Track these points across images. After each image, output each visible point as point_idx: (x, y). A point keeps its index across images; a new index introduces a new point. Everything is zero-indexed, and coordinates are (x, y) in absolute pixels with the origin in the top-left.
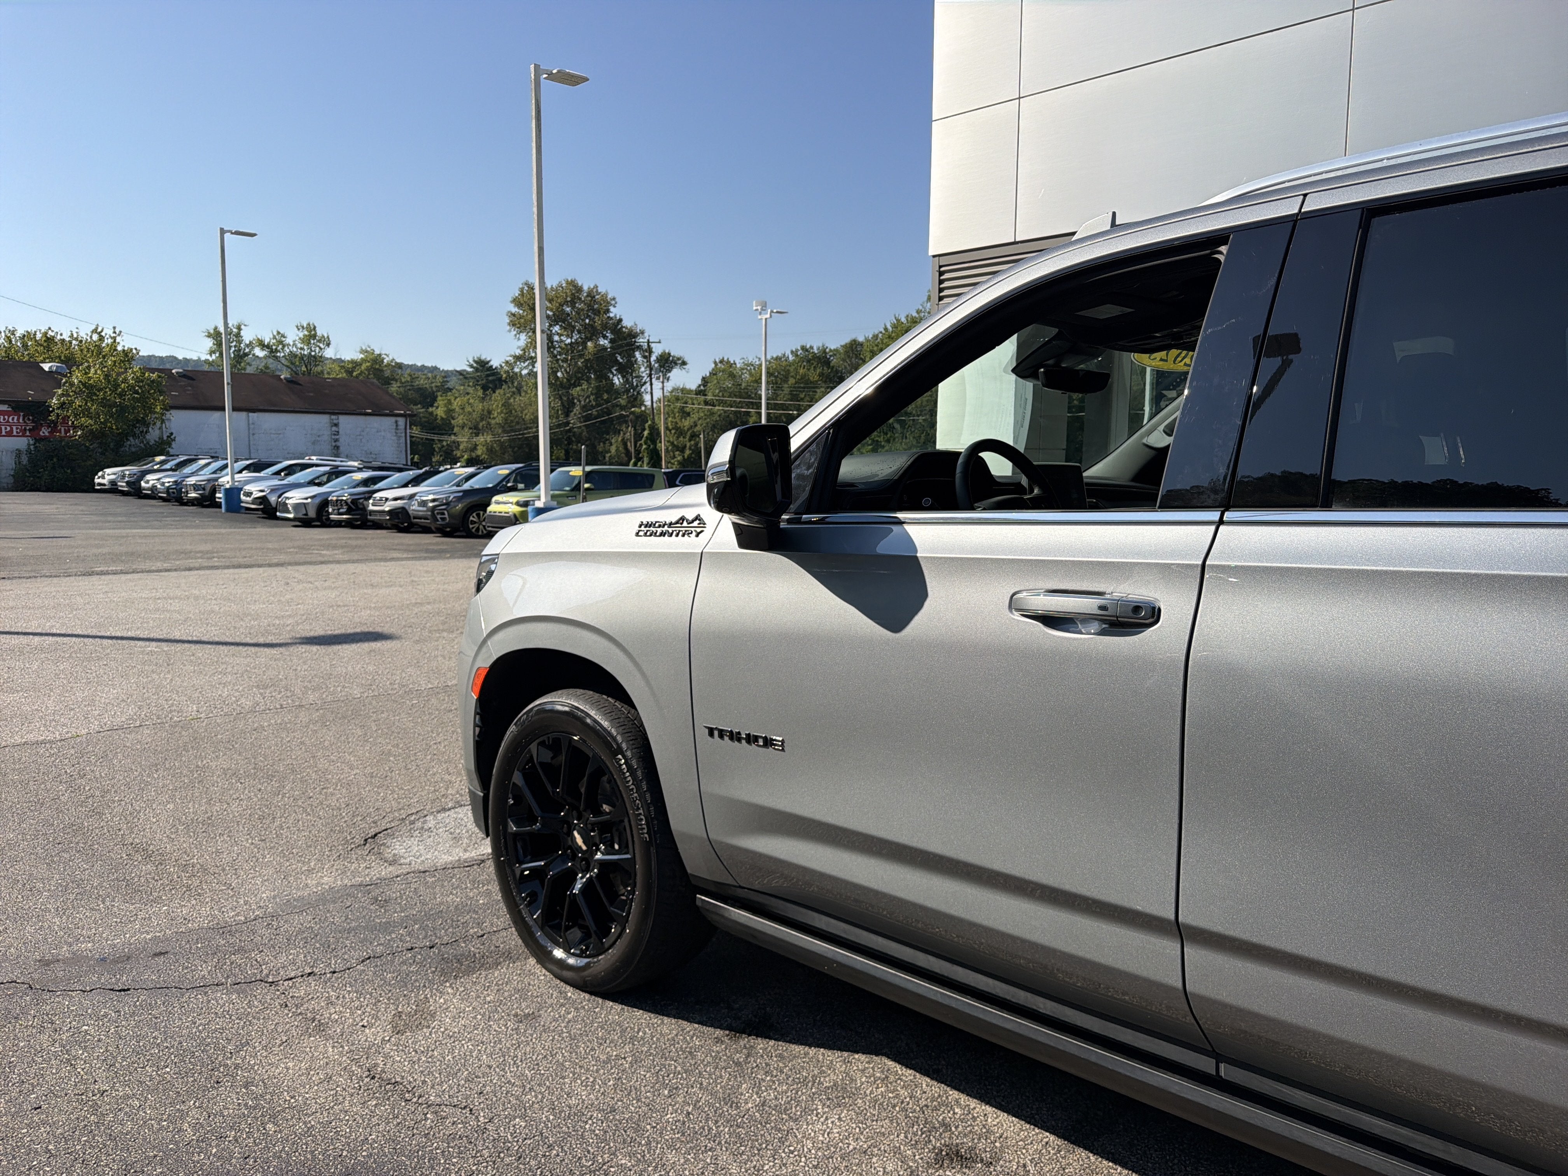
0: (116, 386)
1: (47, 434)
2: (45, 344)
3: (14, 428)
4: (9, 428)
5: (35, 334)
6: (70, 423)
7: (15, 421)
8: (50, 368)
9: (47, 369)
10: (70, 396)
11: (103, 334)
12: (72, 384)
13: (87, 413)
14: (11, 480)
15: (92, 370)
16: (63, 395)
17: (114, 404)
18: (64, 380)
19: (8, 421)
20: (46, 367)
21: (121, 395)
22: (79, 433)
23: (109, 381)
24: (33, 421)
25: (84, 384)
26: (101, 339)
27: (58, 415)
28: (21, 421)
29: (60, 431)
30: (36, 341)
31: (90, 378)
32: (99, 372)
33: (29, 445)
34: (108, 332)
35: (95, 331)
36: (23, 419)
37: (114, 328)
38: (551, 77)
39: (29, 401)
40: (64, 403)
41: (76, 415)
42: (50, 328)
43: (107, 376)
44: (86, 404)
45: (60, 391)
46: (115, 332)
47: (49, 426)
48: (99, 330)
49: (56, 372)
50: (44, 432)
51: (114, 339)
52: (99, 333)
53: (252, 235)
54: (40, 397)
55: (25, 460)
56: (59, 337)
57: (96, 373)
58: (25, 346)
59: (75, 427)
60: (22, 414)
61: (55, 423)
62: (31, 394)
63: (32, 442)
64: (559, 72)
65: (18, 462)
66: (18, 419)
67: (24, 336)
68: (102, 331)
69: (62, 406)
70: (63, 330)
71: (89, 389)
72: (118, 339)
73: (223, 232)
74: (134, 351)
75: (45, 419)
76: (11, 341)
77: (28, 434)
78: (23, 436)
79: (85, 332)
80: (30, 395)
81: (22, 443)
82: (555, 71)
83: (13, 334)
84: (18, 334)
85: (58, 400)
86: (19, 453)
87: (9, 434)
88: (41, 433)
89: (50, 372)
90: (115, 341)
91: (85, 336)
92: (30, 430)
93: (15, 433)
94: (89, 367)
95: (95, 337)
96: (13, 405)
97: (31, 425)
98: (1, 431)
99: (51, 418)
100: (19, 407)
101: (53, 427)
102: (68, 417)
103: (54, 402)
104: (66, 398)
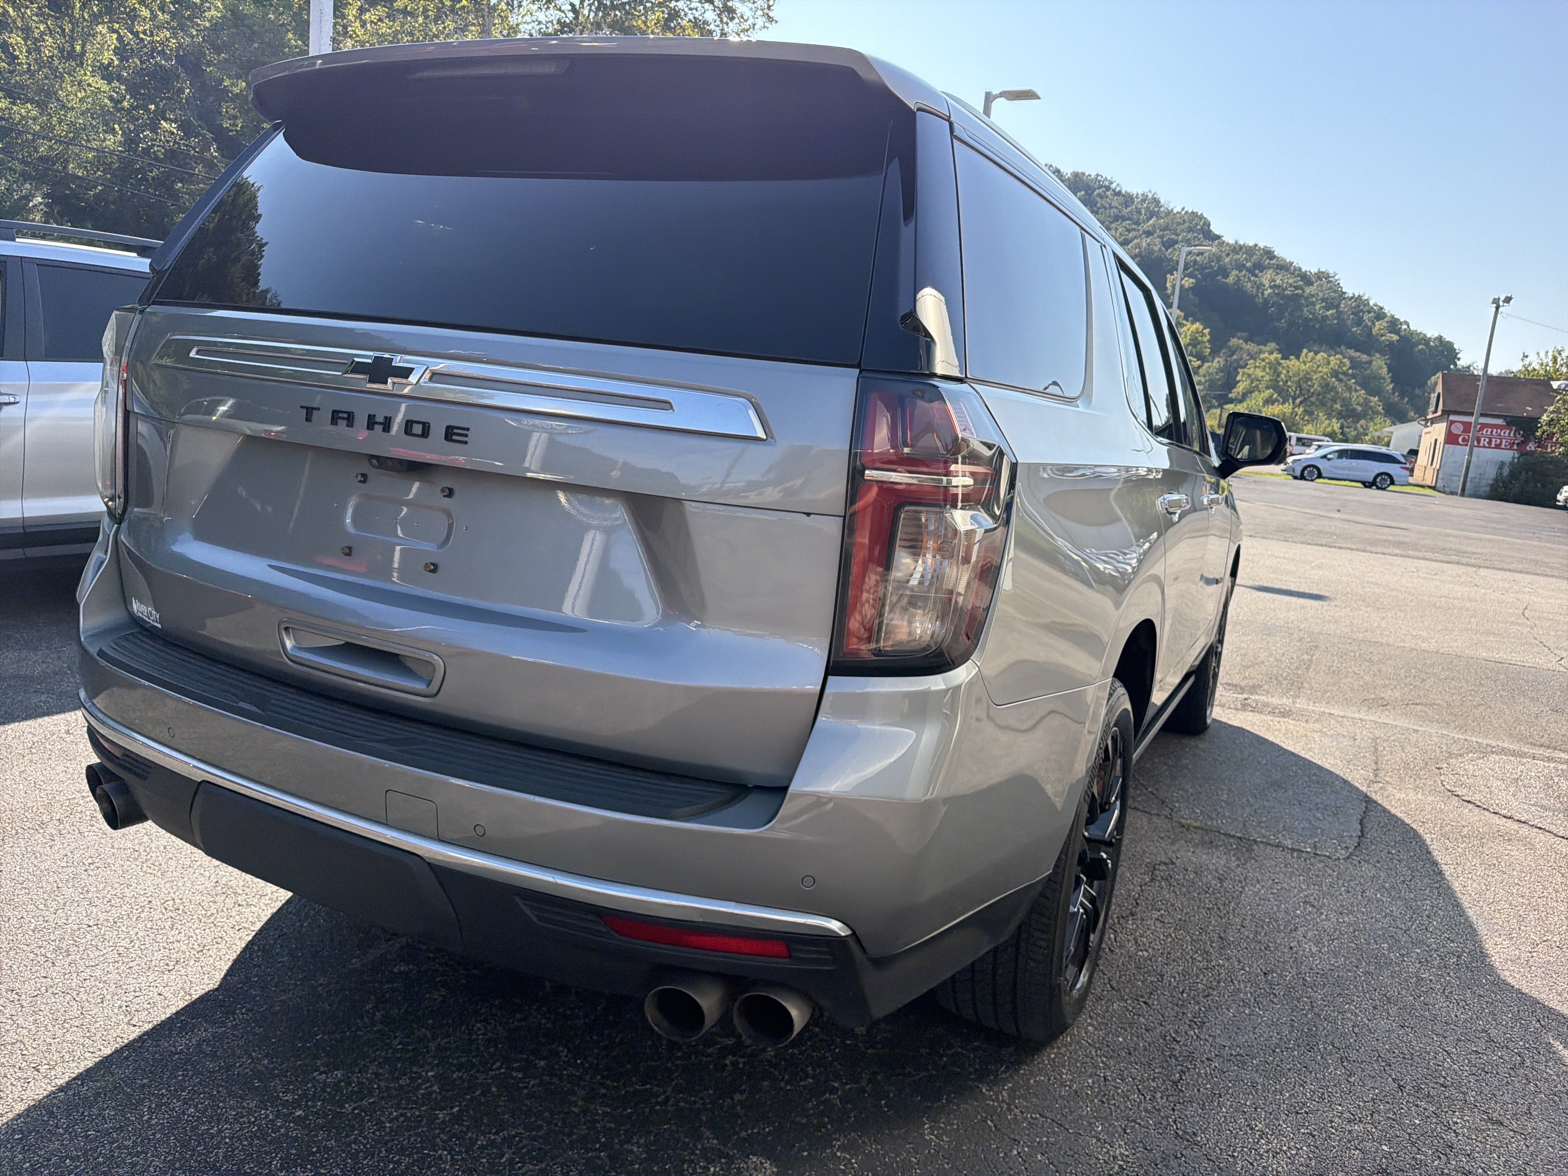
1: (1533, 449)
3: (1504, 441)
4: (1498, 441)
6: (1555, 440)
7: (1507, 434)
8: (1559, 386)
9: (1555, 387)
14: (1488, 489)
16: (1553, 412)
18: (1558, 397)
19: (1500, 435)
20: (1557, 385)
22: (1561, 450)
24: (1523, 436)
27: (1543, 433)
28: (1512, 435)
29: (1546, 448)
33: (1513, 458)
36: (1514, 434)
39: (1524, 417)
40: (1552, 420)
45: (1551, 408)
47: (1536, 442)
50: (1531, 447)
54: (1535, 414)
55: (1506, 471)
59: (1560, 444)
60: (1514, 428)
61: (1541, 438)
63: (1517, 455)
65: (1500, 474)
66: (1509, 434)
69: (1550, 423)
75: (1534, 434)
77: (1515, 447)
78: (1511, 449)
80: (1527, 411)
81: (1507, 456)
85: (1548, 417)
86: (1502, 464)
87: (1498, 446)
88: (1527, 448)
89: (1556, 390)
92: (1518, 444)
93: (1503, 446)
96: (1508, 419)
97: (1520, 439)
98: (1490, 443)
99: (1538, 434)
100: (1514, 422)
101: (1540, 443)
102: (1553, 434)
103: (1545, 417)
104: (1555, 415)
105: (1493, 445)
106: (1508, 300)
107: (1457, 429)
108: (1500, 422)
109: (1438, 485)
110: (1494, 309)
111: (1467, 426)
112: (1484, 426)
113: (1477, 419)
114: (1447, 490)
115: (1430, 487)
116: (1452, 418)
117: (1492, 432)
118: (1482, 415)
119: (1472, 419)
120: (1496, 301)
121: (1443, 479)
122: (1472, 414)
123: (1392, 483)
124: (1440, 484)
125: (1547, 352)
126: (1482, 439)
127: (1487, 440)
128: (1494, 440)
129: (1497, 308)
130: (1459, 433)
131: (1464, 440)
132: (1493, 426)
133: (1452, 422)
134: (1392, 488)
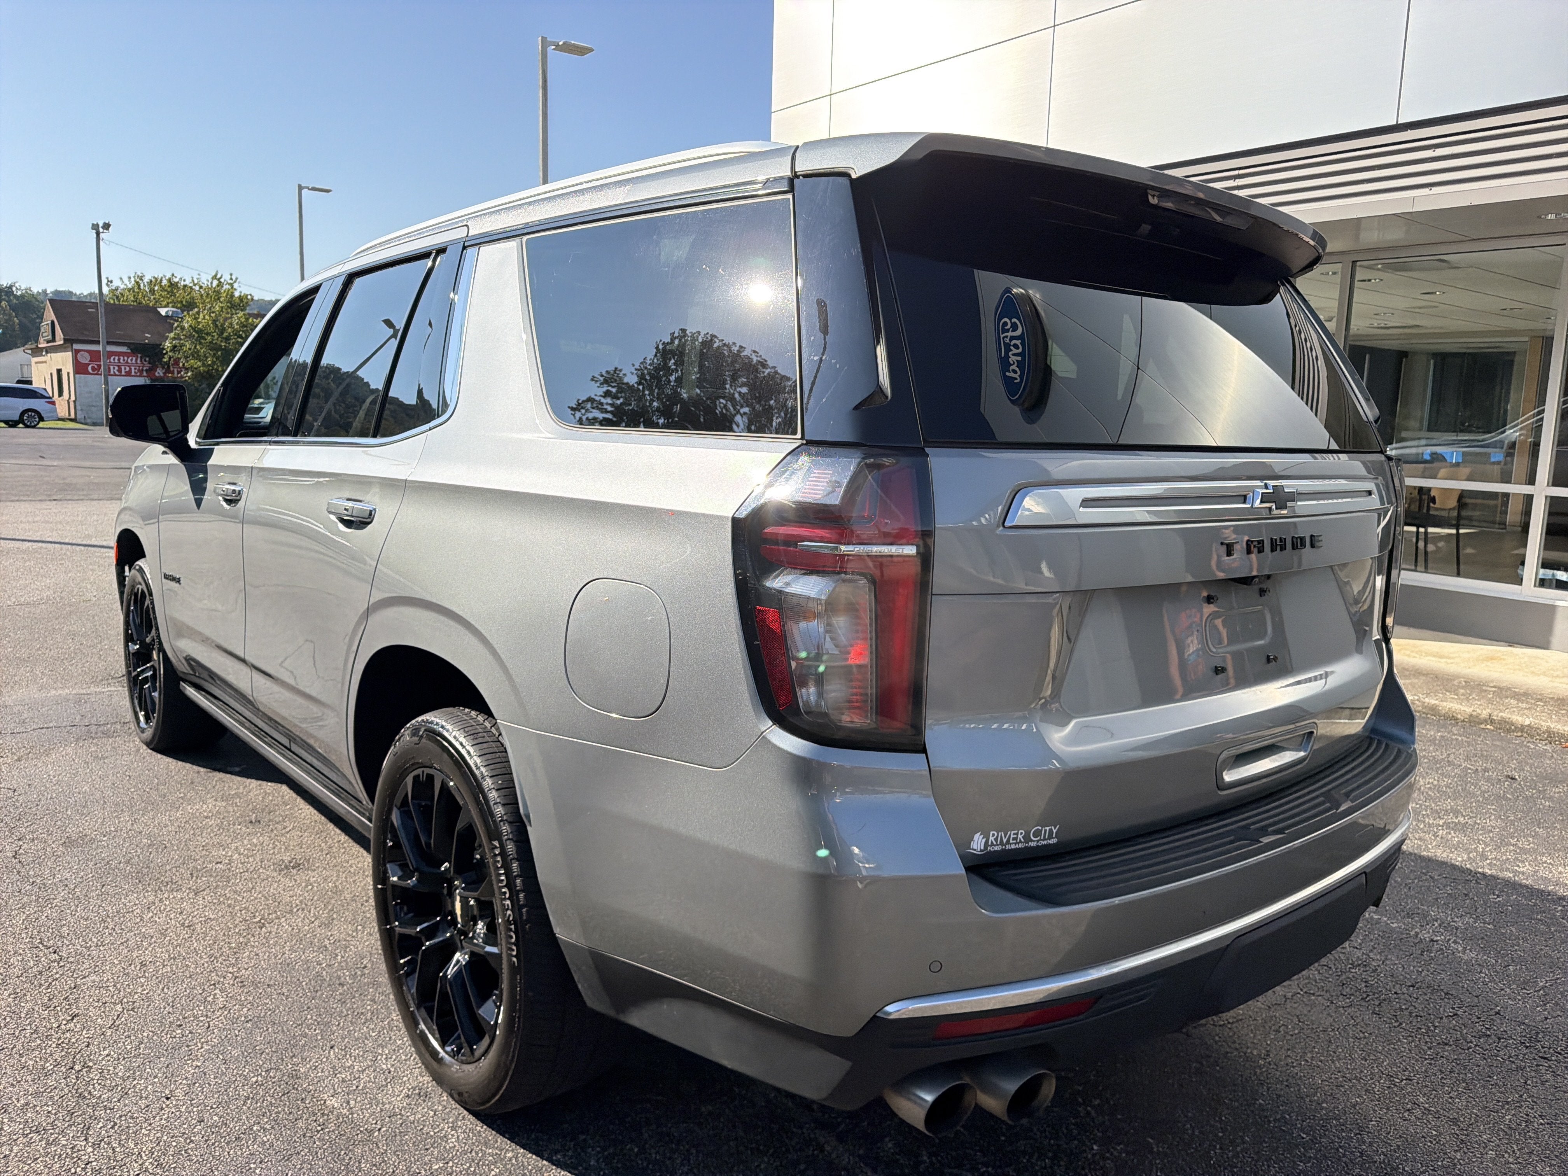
0: (223, 330)
1: (162, 375)
2: (169, 289)
3: (133, 367)
4: (128, 369)
5: (161, 280)
6: (181, 365)
7: (134, 362)
8: (167, 312)
9: (163, 314)
10: (181, 339)
11: (222, 280)
12: (183, 329)
13: (196, 355)
15: (201, 316)
16: (174, 339)
17: (219, 348)
18: (176, 325)
19: (127, 362)
20: (163, 311)
21: (227, 339)
22: (189, 374)
23: (217, 326)
24: (150, 363)
25: (194, 329)
26: (220, 284)
27: (170, 358)
28: (139, 361)
29: (173, 373)
30: (161, 286)
31: (199, 323)
32: (207, 317)
33: (145, 383)
34: (226, 278)
35: (214, 277)
36: (141, 361)
37: (231, 275)
38: (558, 47)
39: (146, 344)
40: (175, 347)
41: (186, 358)
42: (173, 275)
43: (214, 322)
44: (195, 347)
45: (172, 335)
46: (231, 279)
47: (163, 368)
48: (219, 276)
49: (171, 317)
50: (159, 372)
51: (231, 285)
52: (219, 280)
53: (328, 191)
54: (156, 341)
56: (182, 283)
57: (204, 318)
58: (152, 291)
59: (187, 369)
60: (140, 355)
61: (168, 363)
62: (148, 337)
63: (148, 380)
64: (564, 43)
66: (136, 360)
67: (151, 281)
68: (221, 277)
70: (185, 276)
71: (198, 334)
72: (236, 286)
73: (300, 188)
74: (249, 297)
75: (160, 360)
76: (139, 286)
77: (145, 374)
78: (141, 376)
79: (206, 279)
81: (139, 382)
82: (561, 43)
83: (141, 280)
84: (146, 280)
85: (171, 343)
87: (128, 374)
88: (157, 374)
89: (167, 317)
90: (232, 287)
91: (206, 282)
92: (146, 370)
93: (133, 373)
94: (198, 313)
95: (215, 283)
96: (132, 347)
97: (147, 366)
98: (120, 370)
99: (165, 360)
100: (138, 349)
101: (167, 368)
102: (180, 359)
103: (167, 344)
104: (177, 341)
105: (123, 373)
106: (107, 226)
107: (84, 358)
108: (124, 349)
109: (78, 417)
110: (95, 235)
111: (95, 356)
112: (111, 354)
113: (104, 348)
114: (89, 421)
115: (71, 420)
116: (76, 346)
117: (119, 360)
118: (109, 343)
119: (100, 348)
120: (95, 227)
121: (82, 410)
122: (98, 342)
123: (41, 419)
124: (80, 416)
125: (130, 278)
126: (112, 367)
127: (117, 368)
128: (123, 368)
129: (98, 234)
130: (87, 362)
131: (93, 369)
132: (119, 354)
133: (77, 351)
134: (41, 425)
